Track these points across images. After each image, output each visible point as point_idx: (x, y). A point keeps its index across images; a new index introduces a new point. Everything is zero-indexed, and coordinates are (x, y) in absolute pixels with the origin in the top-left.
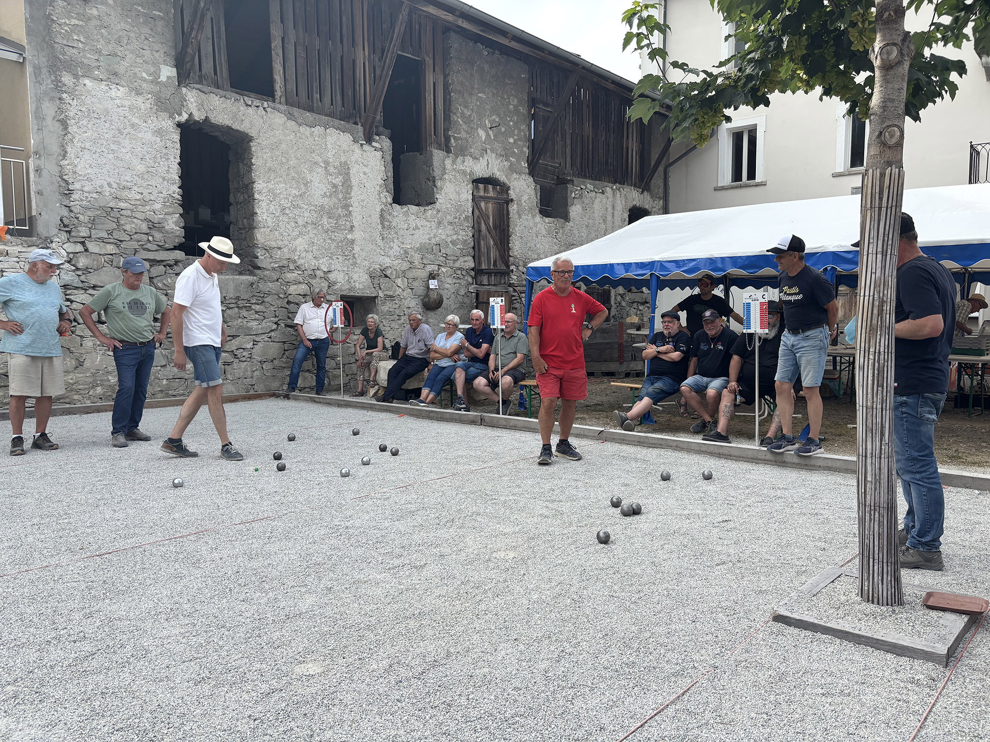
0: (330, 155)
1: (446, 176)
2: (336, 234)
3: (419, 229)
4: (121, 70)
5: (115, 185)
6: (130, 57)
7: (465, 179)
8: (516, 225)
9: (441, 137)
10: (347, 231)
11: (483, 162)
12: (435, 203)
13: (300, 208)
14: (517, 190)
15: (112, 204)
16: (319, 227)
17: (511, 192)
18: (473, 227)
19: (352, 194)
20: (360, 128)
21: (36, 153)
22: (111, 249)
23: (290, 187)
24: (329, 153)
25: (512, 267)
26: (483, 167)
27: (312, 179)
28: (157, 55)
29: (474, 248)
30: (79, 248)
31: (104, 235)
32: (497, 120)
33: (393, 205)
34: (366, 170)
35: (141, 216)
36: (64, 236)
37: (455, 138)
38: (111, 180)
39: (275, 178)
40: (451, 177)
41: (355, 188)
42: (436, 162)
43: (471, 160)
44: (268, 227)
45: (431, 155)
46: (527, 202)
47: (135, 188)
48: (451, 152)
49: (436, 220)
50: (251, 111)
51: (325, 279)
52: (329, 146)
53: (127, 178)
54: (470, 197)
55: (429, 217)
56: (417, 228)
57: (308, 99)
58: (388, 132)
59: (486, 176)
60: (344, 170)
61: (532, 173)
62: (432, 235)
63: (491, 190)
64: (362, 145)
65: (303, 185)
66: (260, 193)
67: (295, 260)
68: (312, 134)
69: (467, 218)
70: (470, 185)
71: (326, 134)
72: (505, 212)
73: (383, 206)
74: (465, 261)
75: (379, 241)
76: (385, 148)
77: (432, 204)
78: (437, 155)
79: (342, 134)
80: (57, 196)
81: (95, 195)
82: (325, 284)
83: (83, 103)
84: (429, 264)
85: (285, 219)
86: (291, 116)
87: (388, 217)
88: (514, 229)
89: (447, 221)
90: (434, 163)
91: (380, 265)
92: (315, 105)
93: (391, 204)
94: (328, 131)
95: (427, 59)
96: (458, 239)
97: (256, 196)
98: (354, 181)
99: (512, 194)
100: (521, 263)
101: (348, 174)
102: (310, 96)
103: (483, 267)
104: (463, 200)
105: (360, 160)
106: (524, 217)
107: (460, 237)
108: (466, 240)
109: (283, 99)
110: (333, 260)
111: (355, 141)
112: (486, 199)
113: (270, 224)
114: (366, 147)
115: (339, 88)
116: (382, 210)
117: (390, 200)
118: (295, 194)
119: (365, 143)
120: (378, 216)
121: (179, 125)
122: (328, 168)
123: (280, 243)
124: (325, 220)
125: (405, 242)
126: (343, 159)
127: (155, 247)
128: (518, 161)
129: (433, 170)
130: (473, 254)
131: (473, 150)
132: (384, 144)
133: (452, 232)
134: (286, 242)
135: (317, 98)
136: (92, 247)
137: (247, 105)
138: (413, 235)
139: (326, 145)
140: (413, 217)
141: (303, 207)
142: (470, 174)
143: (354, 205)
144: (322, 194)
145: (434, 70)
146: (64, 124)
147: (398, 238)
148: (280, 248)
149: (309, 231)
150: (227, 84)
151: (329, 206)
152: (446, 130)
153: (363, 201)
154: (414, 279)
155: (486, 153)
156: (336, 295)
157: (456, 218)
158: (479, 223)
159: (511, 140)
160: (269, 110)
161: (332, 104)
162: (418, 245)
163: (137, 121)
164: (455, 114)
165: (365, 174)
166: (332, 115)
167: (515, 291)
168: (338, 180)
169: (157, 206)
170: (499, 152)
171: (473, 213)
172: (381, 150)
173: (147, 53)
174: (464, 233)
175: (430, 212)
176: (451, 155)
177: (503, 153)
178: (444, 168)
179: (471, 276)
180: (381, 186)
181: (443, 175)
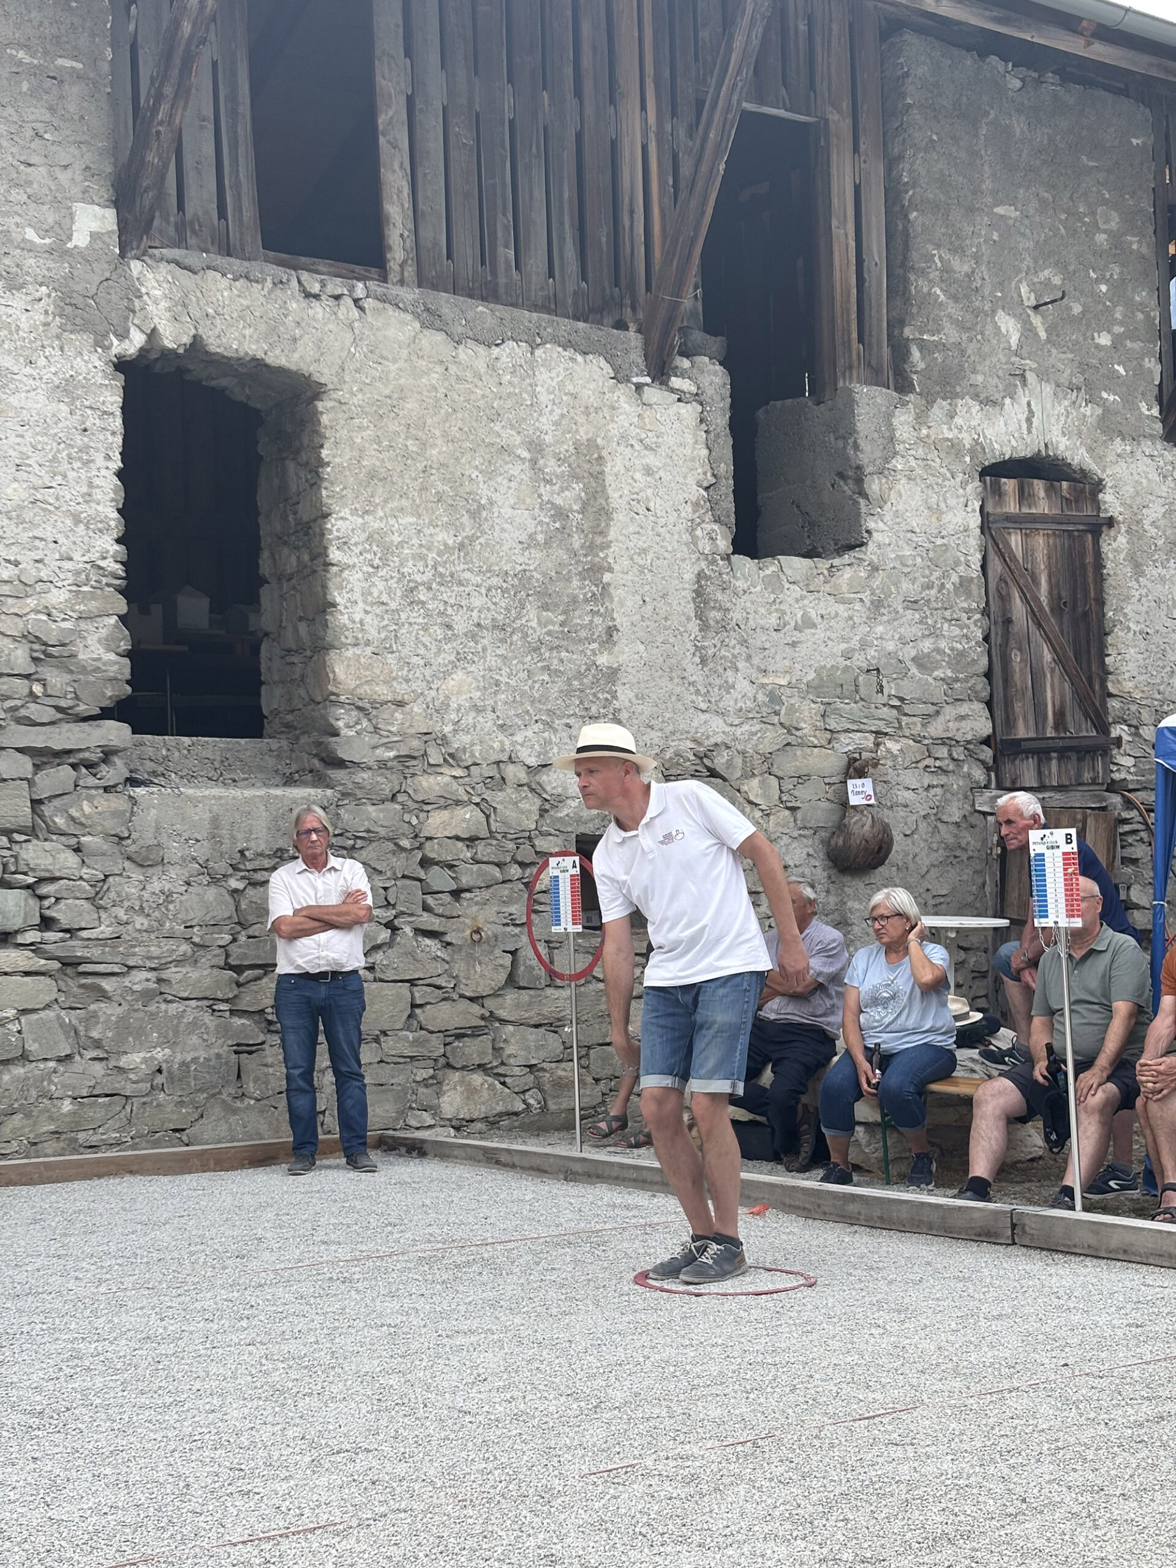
0: (545, 422)
1: (898, 464)
2: (564, 654)
3: (814, 626)
7: (957, 467)
8: (1128, 597)
9: (880, 347)
10: (595, 646)
11: (1014, 412)
12: (862, 544)
13: (460, 583)
14: (1128, 490)
16: (515, 638)
17: (1107, 497)
18: (986, 612)
19: (612, 534)
20: (633, 338)
23: (431, 523)
24: (543, 420)
25: (1117, 731)
26: (1012, 427)
27: (495, 497)
28: (64, 177)
29: (988, 675)
32: (1057, 280)
33: (736, 558)
34: (651, 459)
35: (13, 627)
37: (923, 346)
39: (386, 501)
40: (913, 463)
41: (620, 517)
42: (866, 422)
43: (976, 407)
44: (368, 643)
45: (851, 402)
46: (1162, 523)
48: (912, 390)
49: (866, 596)
50: (318, 310)
51: (532, 790)
52: (544, 398)
54: (975, 521)
55: (845, 589)
56: (807, 623)
57: (483, 263)
58: (716, 343)
59: (1025, 452)
60: (588, 464)
62: (855, 643)
63: (1042, 494)
64: (639, 387)
65: (466, 516)
66: (344, 545)
67: (444, 737)
68: (492, 367)
69: (964, 584)
70: (975, 485)
71: (532, 364)
72: (1089, 559)
73: (703, 564)
74: (962, 718)
75: (691, 669)
76: (710, 391)
77: (852, 547)
78: (869, 400)
79: (580, 358)
82: (532, 804)
84: (847, 731)
85: (416, 616)
86: (431, 319)
87: (719, 596)
88: (1119, 610)
89: (901, 598)
90: (860, 426)
91: (694, 740)
92: (502, 280)
93: (727, 558)
94: (539, 352)
95: (834, 117)
96: (938, 650)
97: (334, 555)
98: (616, 495)
99: (1111, 502)
100: (1146, 716)
101: (599, 476)
102: (487, 256)
103: (1023, 731)
104: (951, 529)
105: (634, 431)
106: (1152, 571)
107: (943, 644)
108: (962, 654)
109: (410, 271)
110: (555, 731)
111: (620, 377)
112: (1025, 523)
113: (373, 634)
114: (653, 394)
115: (572, 225)
116: (700, 576)
117: (724, 544)
118: (446, 545)
119: (648, 380)
120: (689, 595)
121: (121, 365)
122: (541, 462)
123: (402, 690)
124: (531, 616)
125: (770, 668)
126: (583, 435)
127: (50, 714)
128: (1129, 401)
129: (856, 447)
130: (985, 694)
131: (980, 379)
132: (704, 381)
133: (917, 631)
134: (418, 686)
135: (507, 262)
137: (308, 295)
138: (794, 645)
139: (534, 395)
140: (796, 589)
141: (467, 580)
142: (972, 452)
143: (616, 567)
144: (524, 537)
145: (856, 150)
147: (749, 658)
148: (400, 704)
149: (484, 649)
150: (253, 239)
151: (544, 574)
152: (896, 323)
153: (644, 551)
154: (802, 778)
155: (1024, 383)
156: (562, 837)
157: (929, 586)
158: (1005, 599)
159: (1104, 340)
160: (369, 303)
161: (551, 274)
162: (812, 675)
164: (923, 273)
165: (648, 471)
166: (551, 306)
167: (1129, 804)
168: (570, 497)
169: (57, 597)
170: (1064, 378)
171: (984, 567)
172: (697, 397)
173: (39, 174)
174: (957, 631)
175: (848, 573)
176: (911, 397)
177: (1078, 380)
178: (892, 439)
179: (983, 762)
180: (696, 505)
181: (887, 460)
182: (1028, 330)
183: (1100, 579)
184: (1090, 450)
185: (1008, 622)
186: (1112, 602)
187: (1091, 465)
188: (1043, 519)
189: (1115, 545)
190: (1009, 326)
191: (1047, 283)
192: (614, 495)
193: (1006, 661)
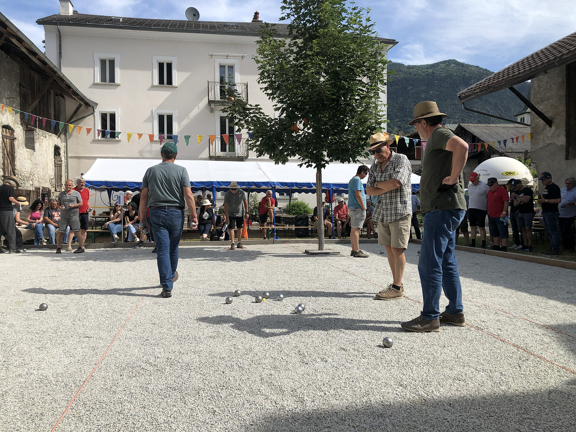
11: (5, 117)
14: (17, 133)
17: (15, 133)
18: (2, 153)
26: (5, 119)
29: (3, 164)
43: (1, 115)
46: (21, 140)
54: (1, 136)
59: (7, 124)
61: (22, 124)
63: (8, 132)
70: (1, 129)
72: (13, 145)
99: (16, 135)
100: (19, 173)
106: (20, 148)
130: (3, 168)
142: (1, 123)
155: (6, 111)
158: (4, 151)
159: (14, 106)
179: (2, 180)
182: (6, 102)
183: (14, 148)
184: (14, 125)
185: (5, 154)
186: (16, 153)
187: (13, 128)
188: (8, 136)
189: (16, 143)
190: (5, 100)
191: (9, 94)
193: (4, 162)
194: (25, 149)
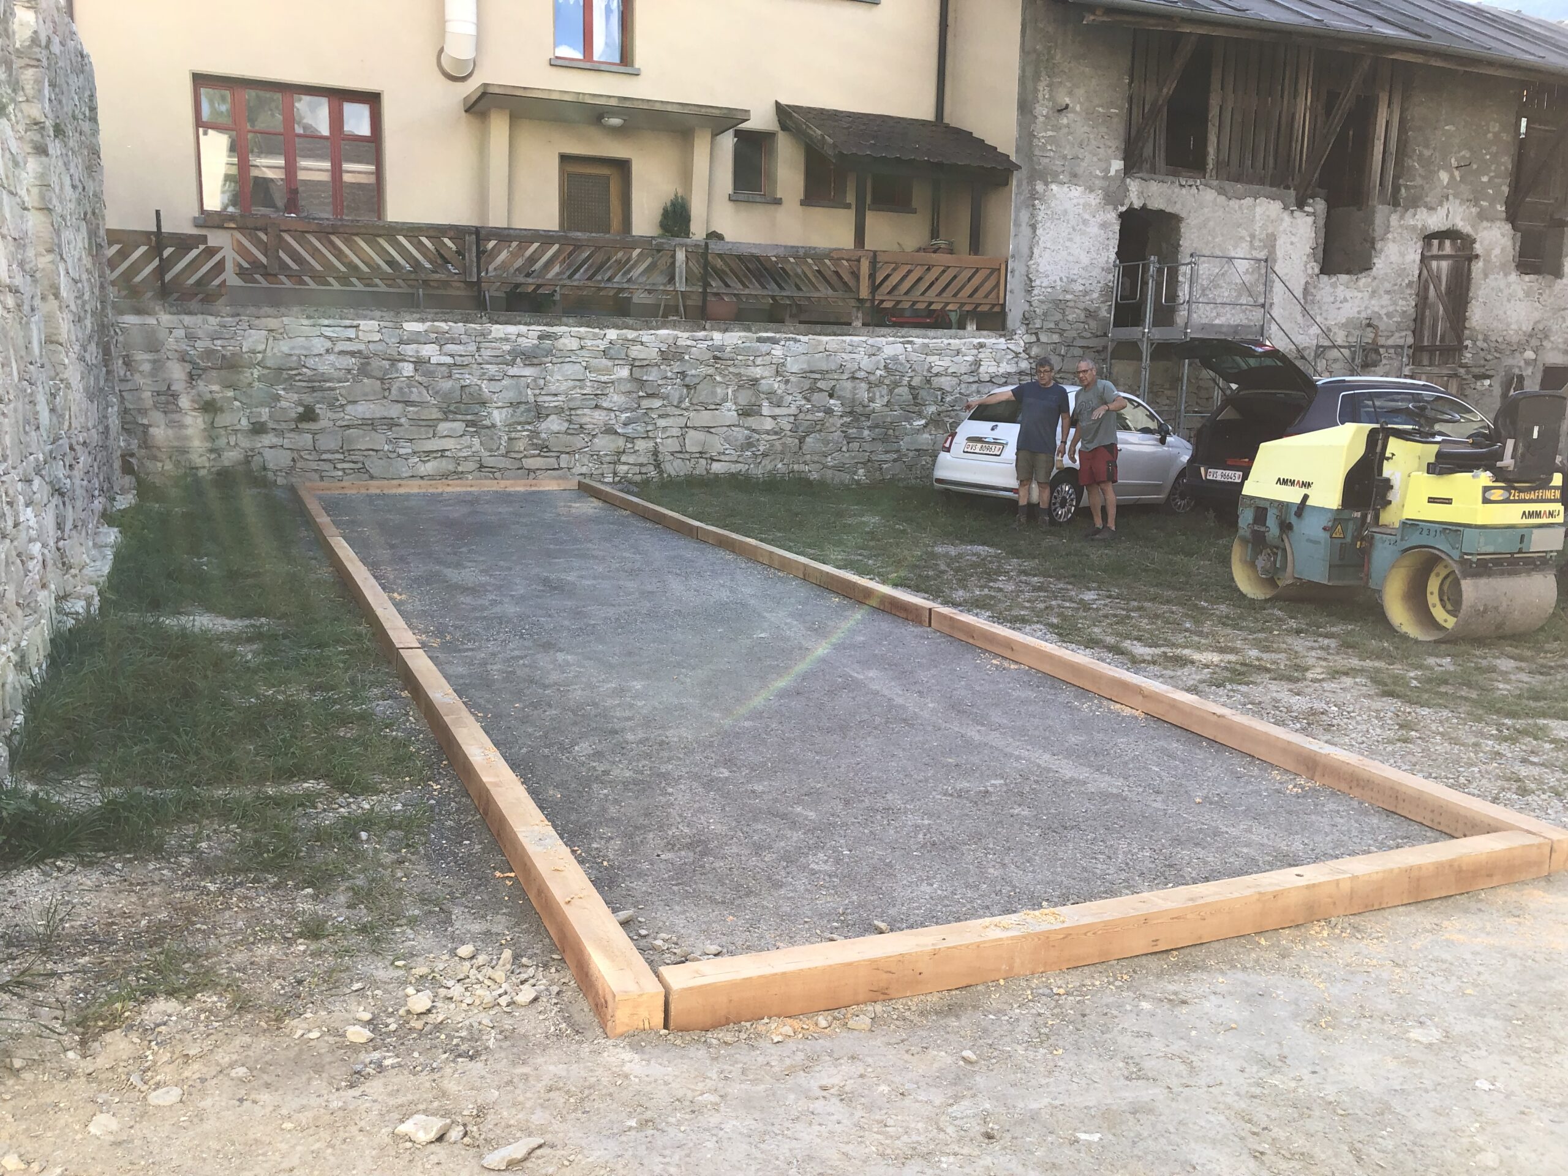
0: (1257, 227)
1: (1390, 236)
3: (1348, 301)
4: (1080, 170)
5: (1065, 279)
6: (1088, 156)
7: (1414, 236)
8: (1480, 288)
9: (1388, 188)
11: (1442, 212)
12: (1371, 269)
13: (1221, 288)
14: (1486, 242)
15: (1061, 298)
16: (1237, 307)
17: (1477, 246)
18: (1417, 295)
19: (1276, 268)
20: (1292, 192)
21: (1013, 256)
22: (1056, 338)
25: (1468, 343)
26: (1440, 219)
28: (1110, 151)
29: (1415, 320)
30: (1033, 338)
31: (1052, 325)
32: (1468, 155)
33: (1321, 276)
34: (1293, 239)
35: (1082, 306)
36: (1023, 328)
37: (1406, 187)
38: (1062, 275)
40: (1396, 235)
41: (1280, 262)
42: (1379, 219)
43: (1425, 210)
45: (1373, 212)
46: (1499, 256)
47: (1080, 280)
48: (1399, 205)
49: (1370, 290)
50: (1184, 191)
52: (1258, 218)
53: (1075, 272)
54: (1418, 257)
55: (1362, 286)
56: (1345, 300)
57: (1240, 168)
58: (1324, 192)
59: (1444, 229)
60: (1271, 242)
61: (1512, 217)
62: (1363, 308)
63: (1449, 245)
64: (1292, 211)
68: (1240, 207)
69: (1410, 285)
70: (1420, 244)
71: (1255, 205)
72: (1465, 272)
73: (1308, 278)
74: (1402, 337)
75: (1299, 318)
76: (1319, 211)
77: (1366, 270)
78: (1381, 211)
79: (1272, 202)
80: (1023, 293)
81: (1049, 290)
83: (1049, 207)
86: (1221, 191)
87: (1313, 290)
88: (1475, 293)
89: (1384, 290)
90: (1376, 222)
91: (1297, 346)
92: (1246, 173)
93: (1317, 275)
94: (1257, 201)
95: (1381, 94)
96: (1396, 311)
99: (1478, 248)
100: (1480, 336)
101: (1274, 246)
102: (1241, 164)
103: (1426, 343)
104: (1408, 261)
105: (1289, 229)
106: (1492, 276)
107: (1398, 308)
108: (1406, 312)
109: (1215, 173)
111: (1285, 208)
112: (1440, 258)
114: (1297, 214)
115: (1273, 149)
116: (1307, 283)
117: (1317, 271)
118: (1217, 274)
119: (1296, 208)
120: (1302, 290)
121: (1121, 216)
122: (1254, 242)
124: (1244, 299)
125: (1329, 318)
126: (1270, 231)
127: (1089, 335)
128: (1492, 205)
129: (1374, 230)
130: (1413, 328)
131: (1428, 199)
132: (1318, 207)
133: (1388, 303)
135: (1248, 165)
136: (1043, 338)
137: (1181, 185)
138: (1339, 308)
139: (1254, 217)
140: (1342, 288)
142: (1421, 230)
143: (1276, 280)
144: (1245, 270)
145: (1389, 106)
146: (1034, 227)
147: (1321, 314)
150: (1161, 162)
151: (1250, 283)
152: (1397, 178)
153: (1287, 274)
155: (1448, 199)
157: (1396, 285)
158: (1426, 289)
159: (1485, 179)
160: (1201, 187)
161: (1264, 169)
162: (1344, 320)
163: (1087, 216)
164: (1411, 157)
165: (1292, 243)
166: (1262, 182)
167: (1468, 373)
168: (1262, 254)
169: (1095, 295)
170: (1465, 197)
171: (1419, 276)
172: (1314, 214)
173: (1101, 151)
174: (1404, 303)
175: (1363, 280)
176: (1399, 208)
177: (1471, 197)
178: (1388, 227)
180: (1308, 256)
181: (1385, 234)
182: (1452, 177)
183: (1469, 280)
184: (1473, 226)
185: (1426, 298)
186: (1473, 289)
187: (1472, 232)
188: (1447, 255)
189: (1477, 267)
190: (1444, 176)
191: (1464, 157)
192: (1278, 253)
193: (1423, 314)
194: (1513, 277)
